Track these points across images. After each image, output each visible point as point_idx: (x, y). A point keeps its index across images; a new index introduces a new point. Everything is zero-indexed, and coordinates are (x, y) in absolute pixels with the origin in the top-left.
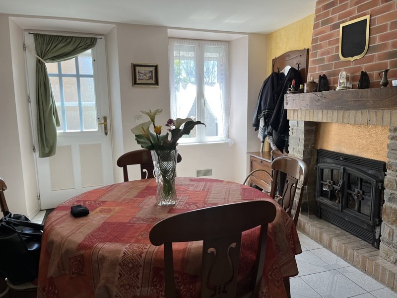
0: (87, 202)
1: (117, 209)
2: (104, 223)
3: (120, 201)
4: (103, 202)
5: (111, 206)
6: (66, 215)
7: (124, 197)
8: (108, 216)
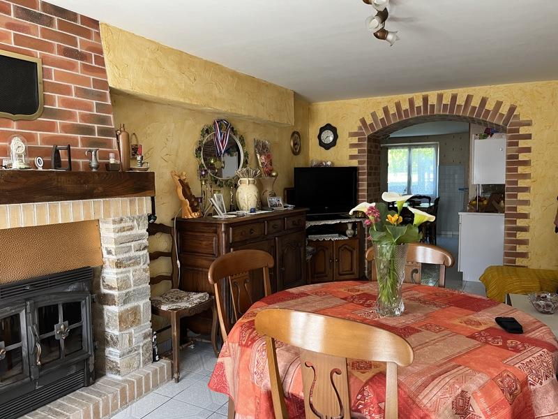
0: (500, 344)
1: (456, 322)
2: (478, 311)
3: (447, 332)
4: (472, 337)
5: (463, 327)
6: (529, 332)
7: (437, 336)
8: (471, 316)
